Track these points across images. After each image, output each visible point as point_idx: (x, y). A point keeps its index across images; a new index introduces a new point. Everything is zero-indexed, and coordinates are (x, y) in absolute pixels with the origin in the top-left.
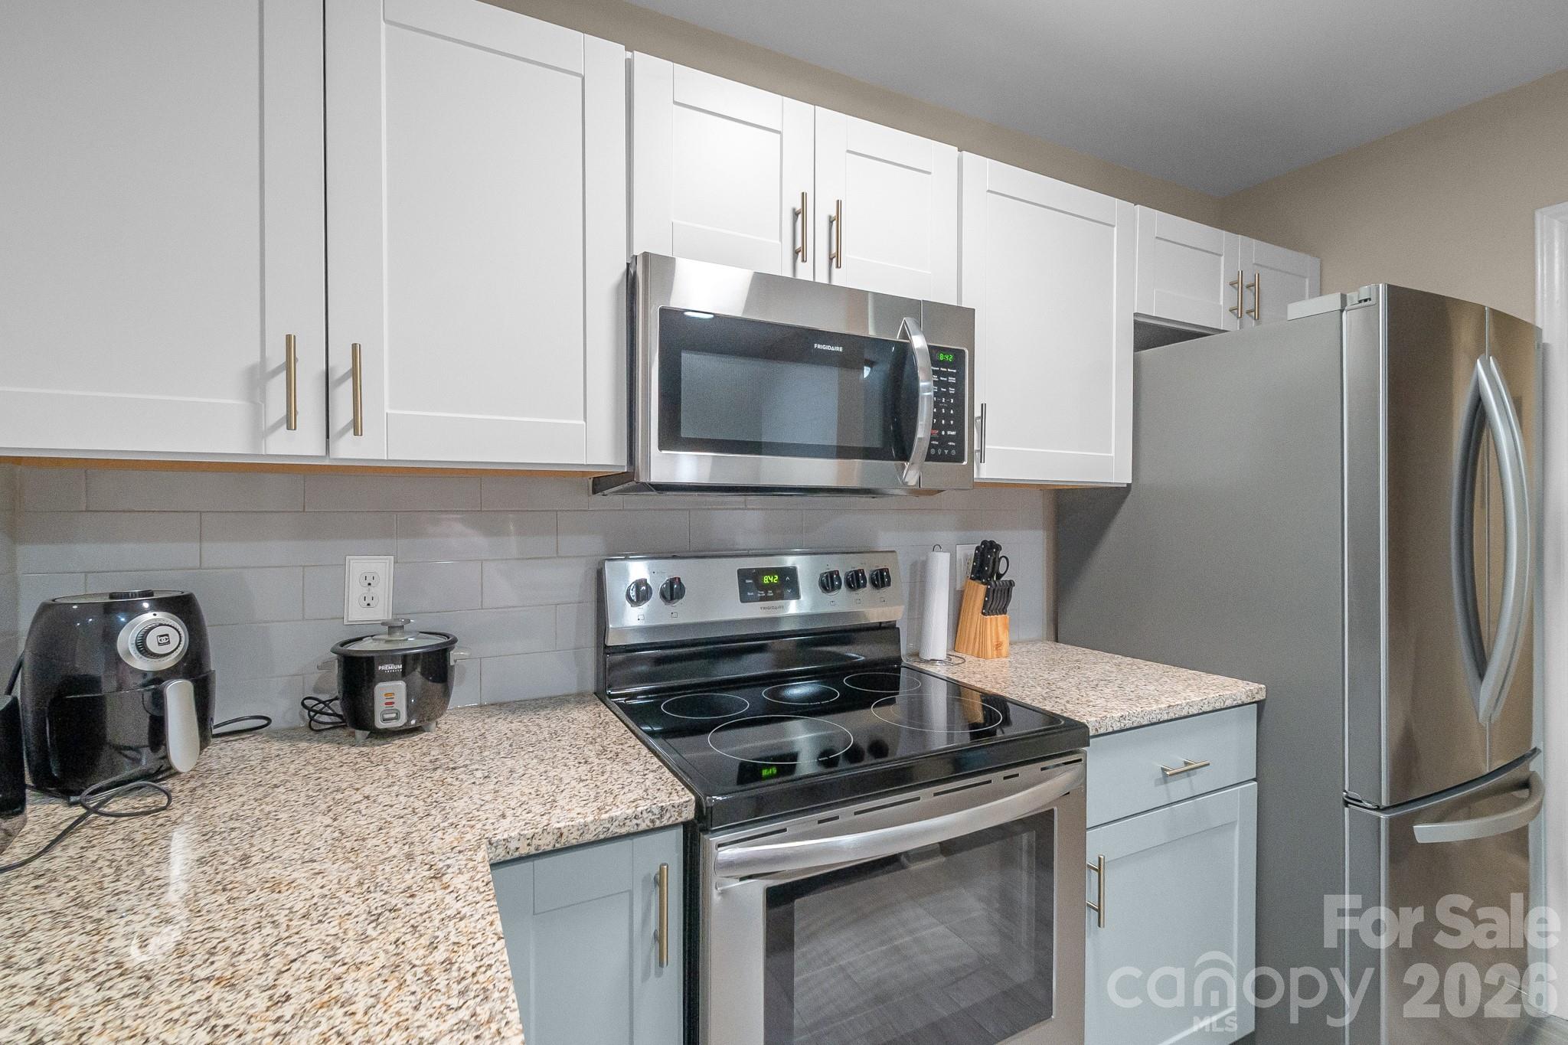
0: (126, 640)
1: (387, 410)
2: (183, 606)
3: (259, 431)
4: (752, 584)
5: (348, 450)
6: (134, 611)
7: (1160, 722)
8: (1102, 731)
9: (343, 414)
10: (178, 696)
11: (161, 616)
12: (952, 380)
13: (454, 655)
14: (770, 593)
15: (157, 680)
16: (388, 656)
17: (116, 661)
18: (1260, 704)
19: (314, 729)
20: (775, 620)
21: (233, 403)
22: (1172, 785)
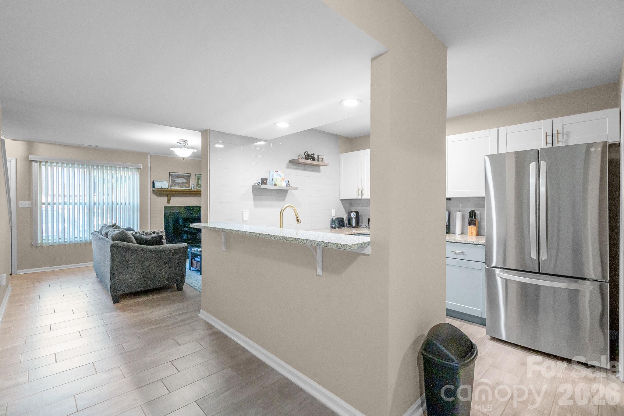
22: (458, 255)
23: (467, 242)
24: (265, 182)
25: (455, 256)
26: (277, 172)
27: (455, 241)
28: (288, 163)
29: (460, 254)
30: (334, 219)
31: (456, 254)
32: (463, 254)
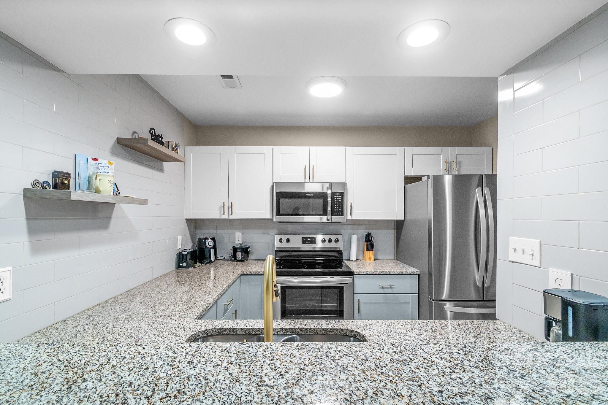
0: (207, 243)
1: (236, 211)
2: (213, 239)
3: (221, 215)
4: (305, 241)
5: (231, 217)
6: (208, 239)
7: (379, 274)
8: (360, 273)
9: (230, 213)
10: (212, 251)
11: (211, 240)
12: (340, 199)
13: (249, 250)
14: (309, 242)
15: (211, 248)
16: (239, 248)
17: (206, 247)
18: (419, 275)
19: (231, 260)
20: (315, 248)
21: (217, 211)
22: (385, 289)
23: (396, 273)
24: (66, 182)
25: (382, 291)
26: (96, 160)
27: (383, 273)
28: (115, 143)
29: (388, 288)
30: (185, 253)
31: (383, 288)
32: (391, 287)
